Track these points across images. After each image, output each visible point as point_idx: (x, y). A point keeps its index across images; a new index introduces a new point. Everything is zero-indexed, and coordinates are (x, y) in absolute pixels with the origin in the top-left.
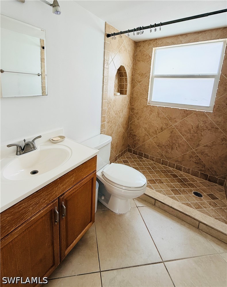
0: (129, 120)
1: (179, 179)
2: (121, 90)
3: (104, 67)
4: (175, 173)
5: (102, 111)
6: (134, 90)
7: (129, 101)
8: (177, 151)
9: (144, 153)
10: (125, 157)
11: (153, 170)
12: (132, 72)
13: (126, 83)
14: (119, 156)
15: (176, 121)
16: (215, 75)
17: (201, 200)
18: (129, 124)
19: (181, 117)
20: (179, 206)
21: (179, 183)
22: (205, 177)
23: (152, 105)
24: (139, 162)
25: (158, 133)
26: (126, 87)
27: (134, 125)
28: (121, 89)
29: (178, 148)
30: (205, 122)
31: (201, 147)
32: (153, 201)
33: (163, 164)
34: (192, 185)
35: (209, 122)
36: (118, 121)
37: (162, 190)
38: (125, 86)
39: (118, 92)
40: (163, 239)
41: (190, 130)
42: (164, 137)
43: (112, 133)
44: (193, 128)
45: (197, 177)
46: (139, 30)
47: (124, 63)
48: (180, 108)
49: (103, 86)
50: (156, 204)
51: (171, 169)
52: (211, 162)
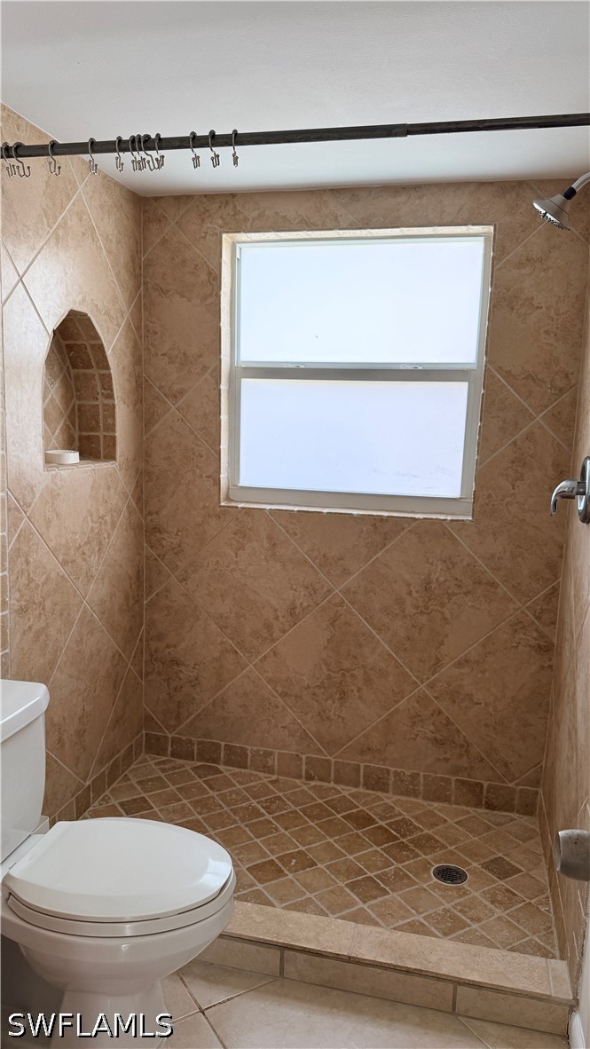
0: (140, 586)
1: (380, 827)
4: (361, 808)
6: (152, 436)
7: (129, 489)
8: (361, 706)
9: (223, 744)
10: (134, 781)
11: (269, 817)
12: (136, 347)
13: (107, 401)
14: (98, 787)
15: (346, 572)
16: (466, 367)
17: (460, 896)
18: (141, 606)
19: (364, 551)
21: (378, 849)
22: (474, 795)
23: (240, 505)
24: (202, 791)
25: (276, 633)
26: (110, 421)
27: (168, 608)
28: (84, 434)
29: (365, 692)
30: (450, 563)
31: (448, 670)
33: (312, 779)
34: (427, 843)
35: (465, 563)
36: (77, 600)
38: (105, 416)
39: (69, 445)
41: (400, 602)
42: (306, 650)
44: (410, 593)
45: (446, 805)
46: (141, 150)
47: (84, 300)
48: (355, 512)
51: (346, 793)
52: (486, 725)
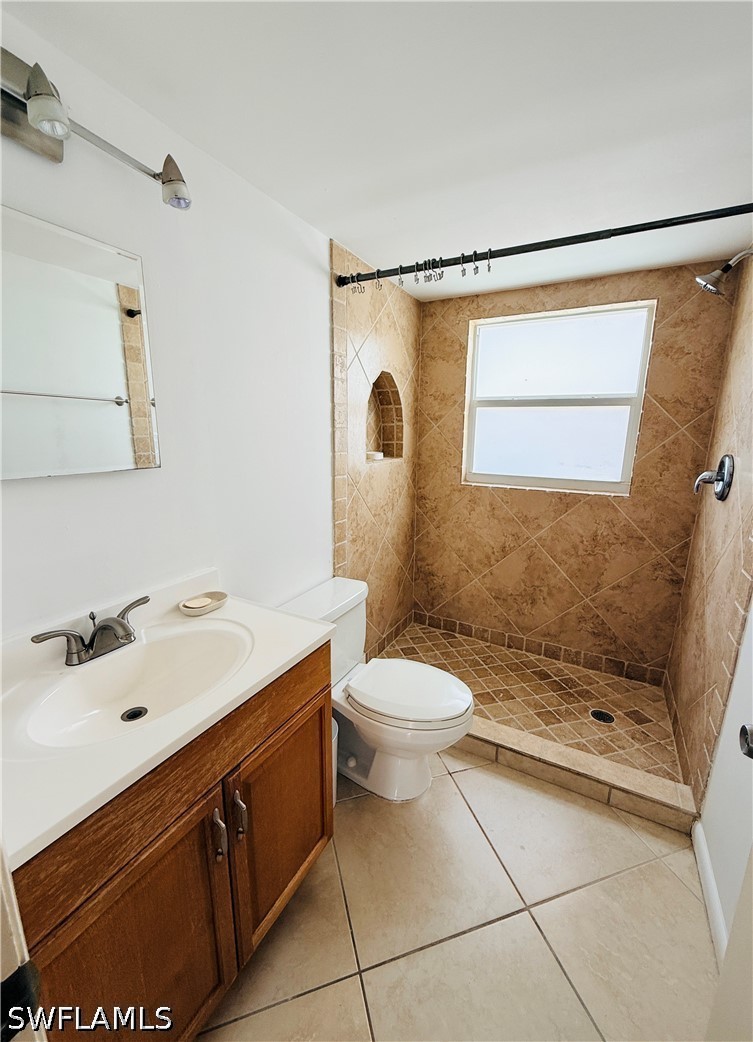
0: (413, 530)
1: (555, 681)
2: (386, 442)
3: (333, 376)
4: (543, 668)
5: (334, 508)
6: (422, 443)
7: (409, 475)
8: (546, 608)
9: (458, 622)
10: (408, 637)
11: (486, 667)
12: (415, 391)
13: (398, 424)
14: (389, 639)
15: (540, 527)
17: (610, 731)
18: (413, 541)
19: (553, 514)
20: (560, 753)
21: (554, 694)
22: (618, 668)
23: (473, 484)
24: (447, 648)
25: (493, 562)
26: (400, 435)
27: (428, 543)
29: (548, 600)
30: (611, 524)
31: (605, 591)
32: (492, 750)
33: (511, 647)
34: (585, 695)
35: (622, 524)
36: (379, 537)
37: (514, 717)
38: (397, 432)
39: (378, 449)
40: (522, 848)
41: (575, 547)
42: (511, 573)
43: (367, 571)
44: (582, 542)
45: (599, 672)
46: (430, 269)
47: (389, 364)
48: (547, 490)
49: (333, 433)
50: (500, 757)
51: (533, 658)
52: (630, 627)
